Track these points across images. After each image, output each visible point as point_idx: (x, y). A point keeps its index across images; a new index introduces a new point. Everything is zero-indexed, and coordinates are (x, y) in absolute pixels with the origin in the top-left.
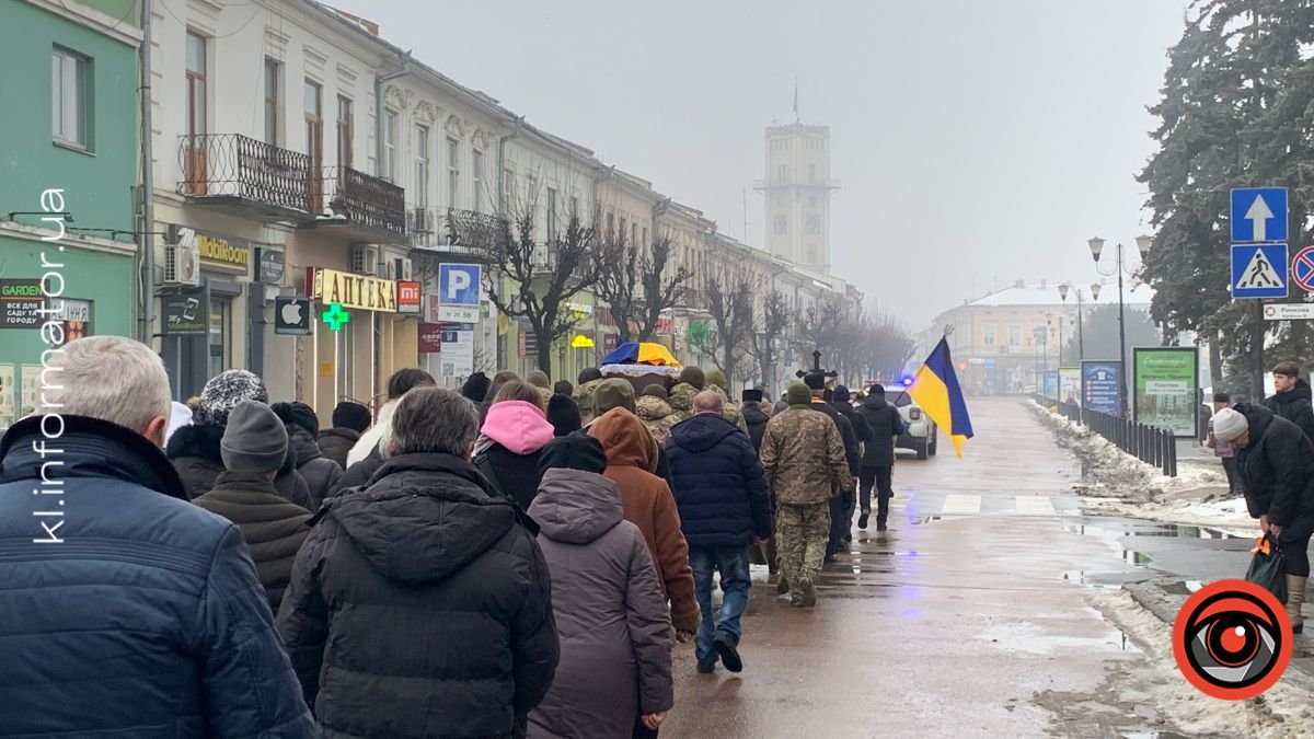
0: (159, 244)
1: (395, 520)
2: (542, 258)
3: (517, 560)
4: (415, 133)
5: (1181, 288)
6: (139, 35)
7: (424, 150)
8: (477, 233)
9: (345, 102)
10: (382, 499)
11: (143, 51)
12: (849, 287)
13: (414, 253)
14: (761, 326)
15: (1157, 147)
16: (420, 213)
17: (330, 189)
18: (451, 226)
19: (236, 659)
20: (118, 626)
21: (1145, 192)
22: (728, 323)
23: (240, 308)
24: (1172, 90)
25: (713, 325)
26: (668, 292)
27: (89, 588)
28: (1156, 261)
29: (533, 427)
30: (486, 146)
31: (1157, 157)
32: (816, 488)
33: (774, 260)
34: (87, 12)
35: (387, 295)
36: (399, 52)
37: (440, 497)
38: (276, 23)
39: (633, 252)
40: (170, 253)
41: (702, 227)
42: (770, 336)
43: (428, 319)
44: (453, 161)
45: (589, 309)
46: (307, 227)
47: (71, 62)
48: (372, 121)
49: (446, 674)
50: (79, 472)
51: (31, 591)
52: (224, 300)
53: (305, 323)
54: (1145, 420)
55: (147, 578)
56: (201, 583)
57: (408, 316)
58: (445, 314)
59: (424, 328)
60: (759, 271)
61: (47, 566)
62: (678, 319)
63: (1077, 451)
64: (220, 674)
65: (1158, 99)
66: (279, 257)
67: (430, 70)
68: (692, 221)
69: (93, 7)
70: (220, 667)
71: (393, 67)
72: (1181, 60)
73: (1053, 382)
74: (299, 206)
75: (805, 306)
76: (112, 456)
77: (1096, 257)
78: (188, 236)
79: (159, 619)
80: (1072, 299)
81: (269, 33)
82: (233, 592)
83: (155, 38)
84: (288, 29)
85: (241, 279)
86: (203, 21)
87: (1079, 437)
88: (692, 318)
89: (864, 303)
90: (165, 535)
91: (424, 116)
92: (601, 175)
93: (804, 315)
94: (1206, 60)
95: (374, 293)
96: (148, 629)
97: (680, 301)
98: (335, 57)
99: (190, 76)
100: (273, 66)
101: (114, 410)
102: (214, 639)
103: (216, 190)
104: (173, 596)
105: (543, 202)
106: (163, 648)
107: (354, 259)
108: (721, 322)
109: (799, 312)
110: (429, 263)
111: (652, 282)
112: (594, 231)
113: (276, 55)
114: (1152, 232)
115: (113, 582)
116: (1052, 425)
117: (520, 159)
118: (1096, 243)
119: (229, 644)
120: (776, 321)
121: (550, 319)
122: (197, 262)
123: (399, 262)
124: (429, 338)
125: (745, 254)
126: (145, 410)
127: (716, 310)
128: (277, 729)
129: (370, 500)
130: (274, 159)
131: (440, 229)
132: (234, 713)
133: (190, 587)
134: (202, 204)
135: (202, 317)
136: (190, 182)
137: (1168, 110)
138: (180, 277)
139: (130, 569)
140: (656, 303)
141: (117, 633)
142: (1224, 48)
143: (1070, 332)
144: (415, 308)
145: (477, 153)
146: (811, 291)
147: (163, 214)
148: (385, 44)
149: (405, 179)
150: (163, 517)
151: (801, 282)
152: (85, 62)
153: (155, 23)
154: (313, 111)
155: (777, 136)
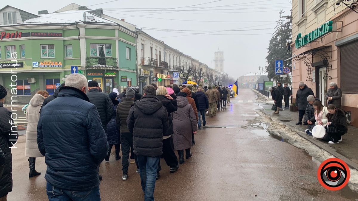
0: (139, 71)
1: (145, 105)
2: (186, 71)
3: (163, 111)
4: (169, 55)
5: (271, 73)
6: (136, 45)
7: (170, 58)
8: (177, 68)
9: (160, 52)
10: (143, 102)
11: (136, 47)
12: (226, 74)
13: (169, 71)
14: (214, 79)
15: (268, 54)
16: (170, 66)
17: (158, 63)
18: (174, 67)
19: (92, 127)
20: (72, 121)
21: (267, 60)
22: (210, 79)
23: (148, 79)
24: (270, 46)
25: (208, 79)
26: (202, 75)
27: (67, 115)
28: (268, 70)
29: (171, 91)
30: (178, 57)
31: (268, 55)
32: (212, 101)
33: (216, 70)
34: (130, 42)
35: (166, 77)
36: (167, 45)
37: (152, 101)
38: (152, 42)
39: (197, 70)
40: (140, 72)
41: (206, 66)
42: (215, 81)
43: (171, 80)
44: (173, 59)
45: (191, 78)
46: (156, 68)
47: (128, 49)
48: (163, 54)
49: (154, 128)
50: (69, 96)
51: (59, 115)
52: (147, 78)
53: (156, 80)
54: (266, 91)
55: (77, 114)
56: (87, 115)
57: (168, 79)
58: (174, 79)
59: (170, 81)
60: (214, 72)
61: (62, 111)
62: (203, 79)
63: (257, 95)
64: (89, 130)
65: (268, 47)
66: (153, 72)
67: (171, 47)
68: (204, 65)
69: (131, 42)
70: (89, 129)
71: (166, 47)
72: (271, 42)
73: (255, 86)
74: (155, 66)
75: (220, 76)
76: (75, 93)
77: (260, 69)
78: (142, 70)
79: (79, 120)
80: (257, 75)
81: (151, 44)
82: (92, 116)
83: (138, 45)
84: (153, 43)
85: (148, 75)
86: (143, 43)
87: (258, 93)
88: (205, 79)
89: (228, 76)
90: (82, 107)
91: (170, 53)
92: (193, 60)
93: (220, 78)
94: (275, 42)
95: (164, 76)
96: (77, 122)
97: (203, 76)
98: (159, 46)
99: (142, 50)
100: (151, 48)
101: (76, 86)
102: (88, 124)
103: (145, 64)
104: (81, 117)
105: (185, 64)
106: (79, 125)
107: (162, 72)
108: (209, 79)
109: (219, 77)
110: (171, 73)
111: (200, 74)
112: (192, 68)
113: (152, 46)
114: (267, 66)
115: (72, 114)
116: (255, 92)
117: (182, 58)
118: (260, 67)
119: (91, 125)
120: (216, 79)
121: (187, 79)
122: (143, 73)
123: (167, 72)
124: (171, 82)
125: (212, 70)
126: (82, 86)
127: (208, 77)
128: (99, 139)
129: (141, 102)
130: (152, 60)
131: (172, 68)
132: (92, 136)
133: (85, 115)
134: (144, 66)
135: (144, 80)
136: (142, 63)
137: (270, 49)
138: (142, 75)
139: (75, 112)
140: (200, 77)
141: (72, 123)
142: (277, 40)
143: (257, 80)
144: (169, 78)
145: (177, 58)
146: (221, 74)
147: (139, 67)
148: (165, 44)
149: (168, 62)
150: (81, 104)
151: (220, 73)
152: (130, 49)
153: (137, 43)
154: (156, 53)
155: (216, 53)
